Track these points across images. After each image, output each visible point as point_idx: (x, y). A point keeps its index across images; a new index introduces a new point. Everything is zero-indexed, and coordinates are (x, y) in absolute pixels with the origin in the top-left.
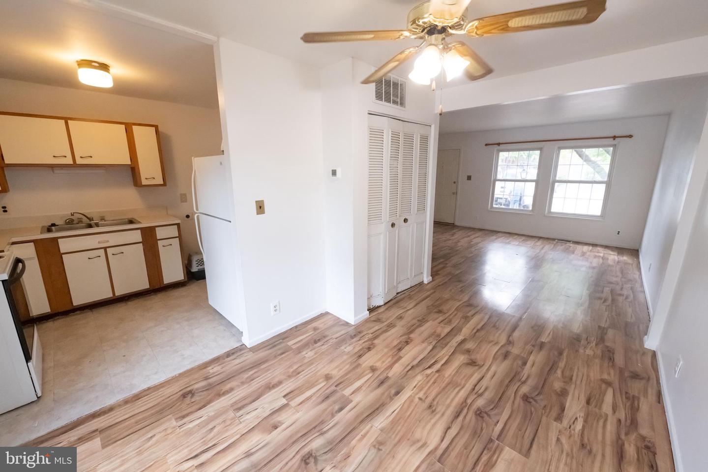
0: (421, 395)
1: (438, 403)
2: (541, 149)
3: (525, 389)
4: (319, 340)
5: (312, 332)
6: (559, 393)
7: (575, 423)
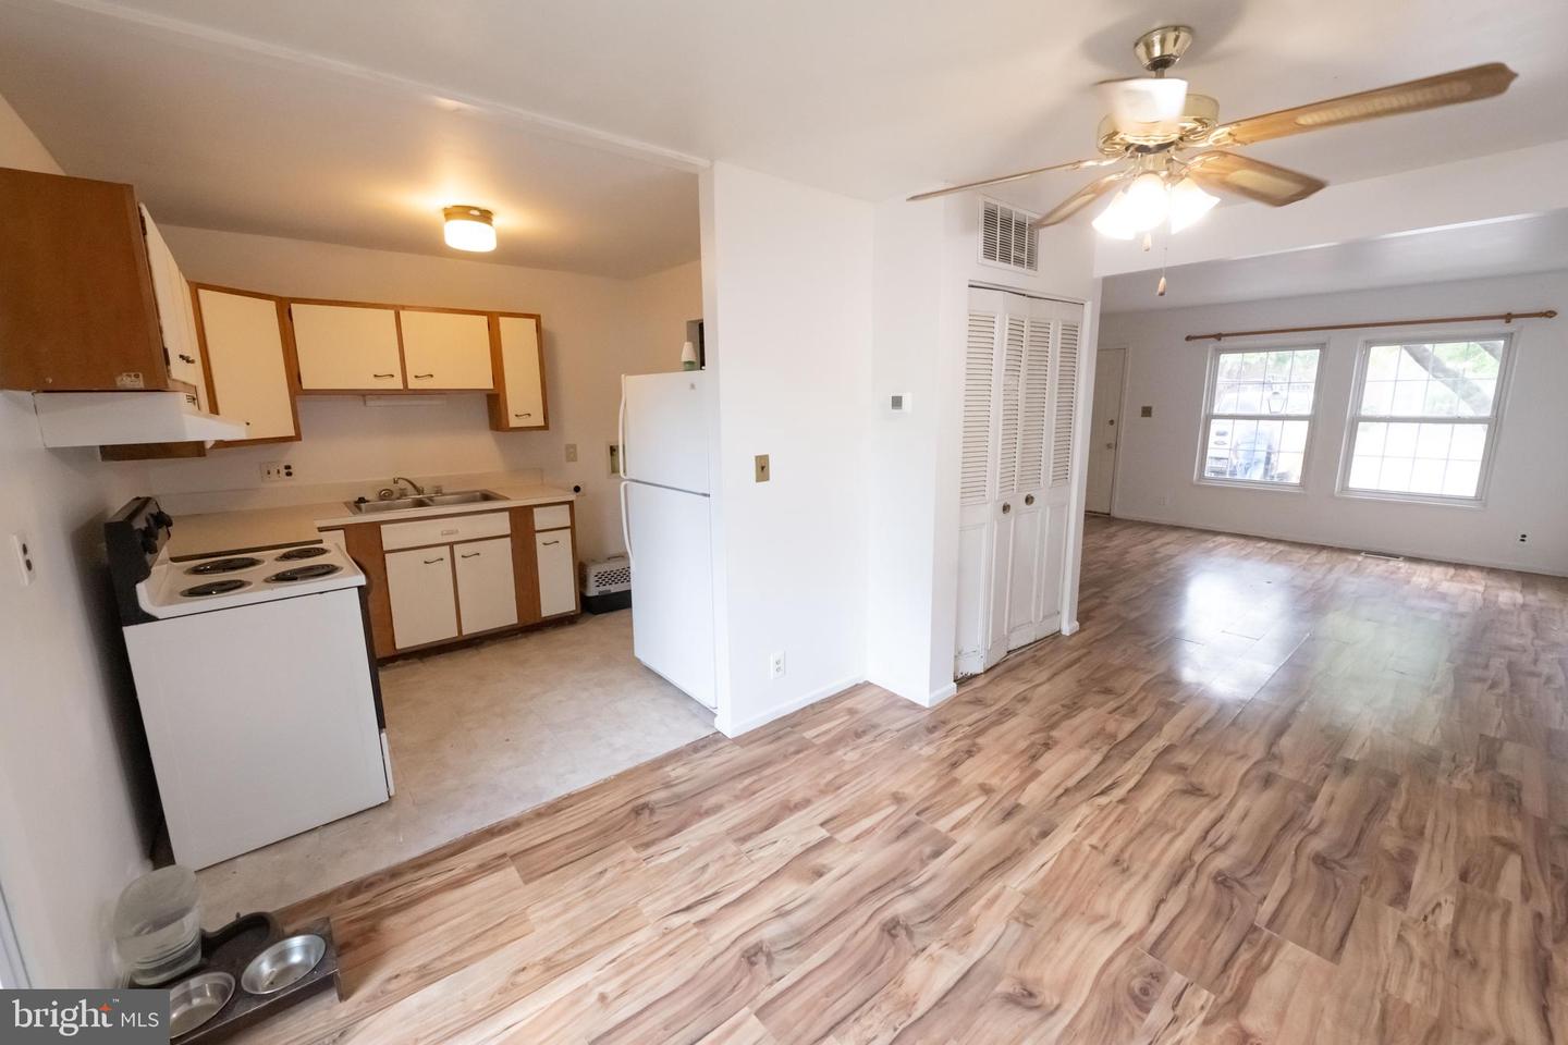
0: (1094, 840)
1: (1131, 856)
2: (1322, 346)
3: (1317, 844)
4: (864, 732)
5: (846, 718)
6: (1395, 856)
7: (1437, 911)
